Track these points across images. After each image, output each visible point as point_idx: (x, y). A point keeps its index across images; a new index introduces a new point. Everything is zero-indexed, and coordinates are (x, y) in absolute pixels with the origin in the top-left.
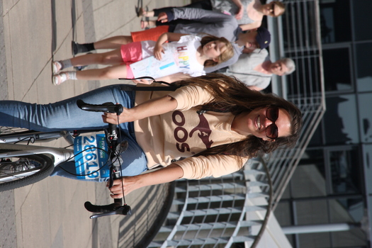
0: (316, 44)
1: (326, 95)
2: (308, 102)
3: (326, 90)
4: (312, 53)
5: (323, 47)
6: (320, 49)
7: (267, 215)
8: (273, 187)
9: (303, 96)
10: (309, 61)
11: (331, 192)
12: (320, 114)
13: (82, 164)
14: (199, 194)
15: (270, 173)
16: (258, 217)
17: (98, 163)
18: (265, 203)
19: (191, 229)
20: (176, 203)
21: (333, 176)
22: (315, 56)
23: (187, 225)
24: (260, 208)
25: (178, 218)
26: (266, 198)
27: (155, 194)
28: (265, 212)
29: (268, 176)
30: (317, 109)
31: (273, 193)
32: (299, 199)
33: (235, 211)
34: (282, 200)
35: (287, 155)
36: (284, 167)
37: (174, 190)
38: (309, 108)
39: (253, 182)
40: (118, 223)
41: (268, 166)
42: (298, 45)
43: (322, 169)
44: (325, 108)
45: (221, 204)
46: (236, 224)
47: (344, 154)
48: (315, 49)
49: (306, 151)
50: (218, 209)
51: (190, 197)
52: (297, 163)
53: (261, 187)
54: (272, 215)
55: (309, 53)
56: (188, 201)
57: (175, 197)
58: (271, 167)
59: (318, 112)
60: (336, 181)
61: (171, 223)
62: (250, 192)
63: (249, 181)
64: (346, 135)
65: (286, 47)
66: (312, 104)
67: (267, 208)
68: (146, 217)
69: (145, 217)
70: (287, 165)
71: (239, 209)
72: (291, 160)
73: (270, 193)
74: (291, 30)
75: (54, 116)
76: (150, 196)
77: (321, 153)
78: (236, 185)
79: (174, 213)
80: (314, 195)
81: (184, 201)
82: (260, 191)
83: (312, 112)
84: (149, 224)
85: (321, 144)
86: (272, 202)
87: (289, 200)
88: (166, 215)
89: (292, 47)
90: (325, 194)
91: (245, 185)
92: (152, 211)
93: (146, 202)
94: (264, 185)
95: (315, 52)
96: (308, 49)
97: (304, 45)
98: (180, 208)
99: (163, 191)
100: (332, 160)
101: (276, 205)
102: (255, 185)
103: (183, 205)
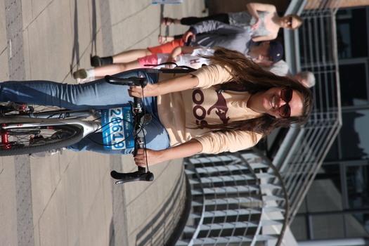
0: (333, 60)
1: (342, 110)
2: (325, 117)
3: (342, 105)
4: (328, 68)
5: (339, 62)
6: (337, 64)
7: (283, 229)
8: (289, 201)
9: (319, 111)
10: (326, 77)
11: (347, 207)
12: (336, 129)
13: (109, 135)
14: (216, 208)
15: (286, 187)
16: (274, 231)
17: (123, 134)
18: (281, 217)
19: (208, 243)
20: (192, 216)
21: (349, 191)
22: (332, 72)
23: (204, 239)
24: (276, 222)
25: (195, 232)
26: (282, 212)
27: (172, 208)
28: (281, 226)
29: (284, 191)
30: (333, 123)
31: (289, 207)
32: (315, 214)
33: (251, 225)
34: (298, 215)
35: (303, 170)
36: (300, 182)
37: (190, 203)
38: (326, 123)
39: (270, 196)
40: (135, 236)
41: (284, 181)
42: (315, 61)
43: (338, 184)
44: (341, 123)
45: (238, 218)
46: (252, 238)
47: (361, 169)
48: (331, 65)
49: (323, 166)
50: (234, 223)
51: (206, 210)
52: (313, 177)
53: (277, 201)
54: (288, 229)
55: (325, 68)
56: (205, 215)
57: (192, 211)
58: (287, 181)
59: (334, 127)
60: (352, 195)
61: (188, 237)
62: (267, 206)
63: (265, 195)
64: (362, 150)
65: (302, 62)
66: (328, 119)
67: (283, 222)
68: (163, 230)
69: (161, 231)
70: (304, 180)
71: (255, 223)
72: (307, 174)
73: (286, 207)
74: (308, 46)
75: (83, 94)
76: (167, 210)
77: (337, 168)
78: (252, 199)
79: (191, 227)
80: (330, 210)
81: (201, 215)
82: (276, 205)
83: (328, 127)
84: (166, 237)
85: (337, 159)
86: (288, 217)
87: (305, 215)
88: (183, 228)
89: (309, 62)
90: (341, 208)
91: (261, 199)
92: (169, 224)
93: (163, 216)
94: (280, 199)
95: (331, 68)
96: (325, 64)
97: (321, 60)
98: (196, 222)
99: (180, 205)
100: (348, 174)
101: (292, 219)
102: (271, 199)
103: (199, 219)
